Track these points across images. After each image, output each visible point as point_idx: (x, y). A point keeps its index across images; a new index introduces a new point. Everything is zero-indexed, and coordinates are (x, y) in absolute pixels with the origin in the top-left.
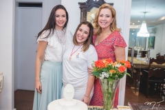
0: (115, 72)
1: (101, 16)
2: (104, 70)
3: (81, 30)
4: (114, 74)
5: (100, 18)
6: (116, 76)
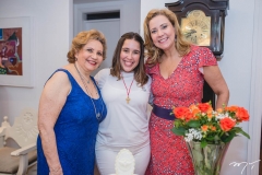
0: (214, 129)
1: (154, 32)
2: (193, 125)
4: (211, 134)
5: (154, 36)
6: (217, 137)
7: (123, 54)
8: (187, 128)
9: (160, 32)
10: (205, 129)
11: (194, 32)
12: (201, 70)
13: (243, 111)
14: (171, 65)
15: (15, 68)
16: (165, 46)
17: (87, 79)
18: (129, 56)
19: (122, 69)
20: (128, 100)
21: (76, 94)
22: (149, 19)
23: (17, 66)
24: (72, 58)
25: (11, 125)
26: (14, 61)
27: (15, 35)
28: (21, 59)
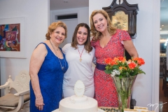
0: (126, 69)
1: (96, 22)
2: (115, 67)
3: (80, 33)
4: (124, 72)
5: (96, 25)
7: (78, 35)
8: (112, 69)
9: (99, 23)
10: (121, 69)
11: (119, 23)
12: (122, 42)
13: (141, 60)
14: (106, 41)
16: (102, 30)
17: (57, 48)
18: (81, 36)
19: (77, 43)
20: (81, 60)
21: (50, 56)
22: (93, 16)
23: (17, 46)
24: (48, 37)
25: (13, 81)
26: (15, 43)
27: (16, 28)
28: (19, 41)
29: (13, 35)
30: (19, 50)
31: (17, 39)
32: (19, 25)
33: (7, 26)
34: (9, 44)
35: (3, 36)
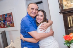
15: (12, 25)
23: (12, 24)
25: (13, 43)
26: (11, 23)
27: (10, 15)
28: (13, 22)
29: (10, 19)
30: (14, 26)
31: (12, 21)
32: (12, 13)
33: (6, 15)
34: (9, 24)
35: (5, 20)
